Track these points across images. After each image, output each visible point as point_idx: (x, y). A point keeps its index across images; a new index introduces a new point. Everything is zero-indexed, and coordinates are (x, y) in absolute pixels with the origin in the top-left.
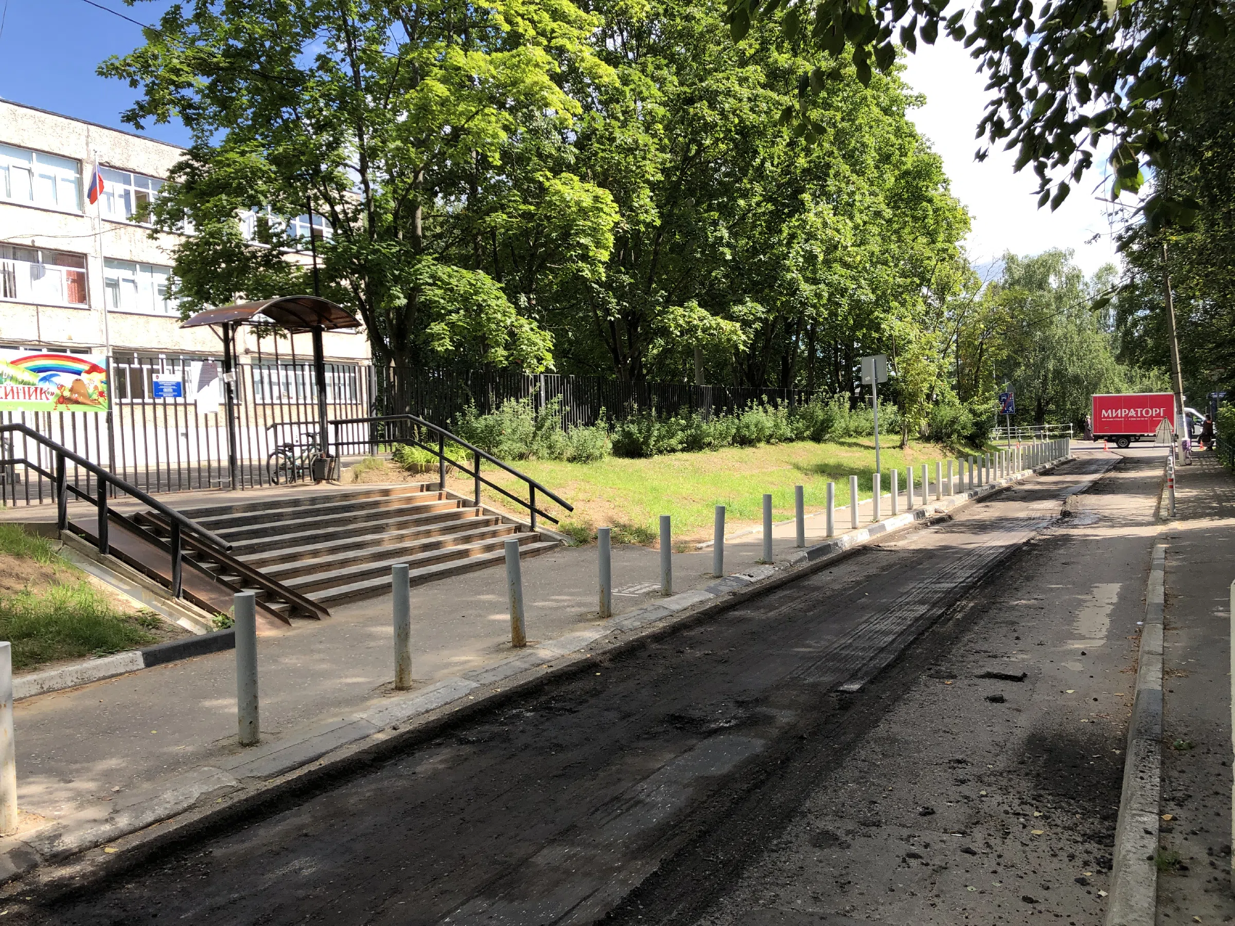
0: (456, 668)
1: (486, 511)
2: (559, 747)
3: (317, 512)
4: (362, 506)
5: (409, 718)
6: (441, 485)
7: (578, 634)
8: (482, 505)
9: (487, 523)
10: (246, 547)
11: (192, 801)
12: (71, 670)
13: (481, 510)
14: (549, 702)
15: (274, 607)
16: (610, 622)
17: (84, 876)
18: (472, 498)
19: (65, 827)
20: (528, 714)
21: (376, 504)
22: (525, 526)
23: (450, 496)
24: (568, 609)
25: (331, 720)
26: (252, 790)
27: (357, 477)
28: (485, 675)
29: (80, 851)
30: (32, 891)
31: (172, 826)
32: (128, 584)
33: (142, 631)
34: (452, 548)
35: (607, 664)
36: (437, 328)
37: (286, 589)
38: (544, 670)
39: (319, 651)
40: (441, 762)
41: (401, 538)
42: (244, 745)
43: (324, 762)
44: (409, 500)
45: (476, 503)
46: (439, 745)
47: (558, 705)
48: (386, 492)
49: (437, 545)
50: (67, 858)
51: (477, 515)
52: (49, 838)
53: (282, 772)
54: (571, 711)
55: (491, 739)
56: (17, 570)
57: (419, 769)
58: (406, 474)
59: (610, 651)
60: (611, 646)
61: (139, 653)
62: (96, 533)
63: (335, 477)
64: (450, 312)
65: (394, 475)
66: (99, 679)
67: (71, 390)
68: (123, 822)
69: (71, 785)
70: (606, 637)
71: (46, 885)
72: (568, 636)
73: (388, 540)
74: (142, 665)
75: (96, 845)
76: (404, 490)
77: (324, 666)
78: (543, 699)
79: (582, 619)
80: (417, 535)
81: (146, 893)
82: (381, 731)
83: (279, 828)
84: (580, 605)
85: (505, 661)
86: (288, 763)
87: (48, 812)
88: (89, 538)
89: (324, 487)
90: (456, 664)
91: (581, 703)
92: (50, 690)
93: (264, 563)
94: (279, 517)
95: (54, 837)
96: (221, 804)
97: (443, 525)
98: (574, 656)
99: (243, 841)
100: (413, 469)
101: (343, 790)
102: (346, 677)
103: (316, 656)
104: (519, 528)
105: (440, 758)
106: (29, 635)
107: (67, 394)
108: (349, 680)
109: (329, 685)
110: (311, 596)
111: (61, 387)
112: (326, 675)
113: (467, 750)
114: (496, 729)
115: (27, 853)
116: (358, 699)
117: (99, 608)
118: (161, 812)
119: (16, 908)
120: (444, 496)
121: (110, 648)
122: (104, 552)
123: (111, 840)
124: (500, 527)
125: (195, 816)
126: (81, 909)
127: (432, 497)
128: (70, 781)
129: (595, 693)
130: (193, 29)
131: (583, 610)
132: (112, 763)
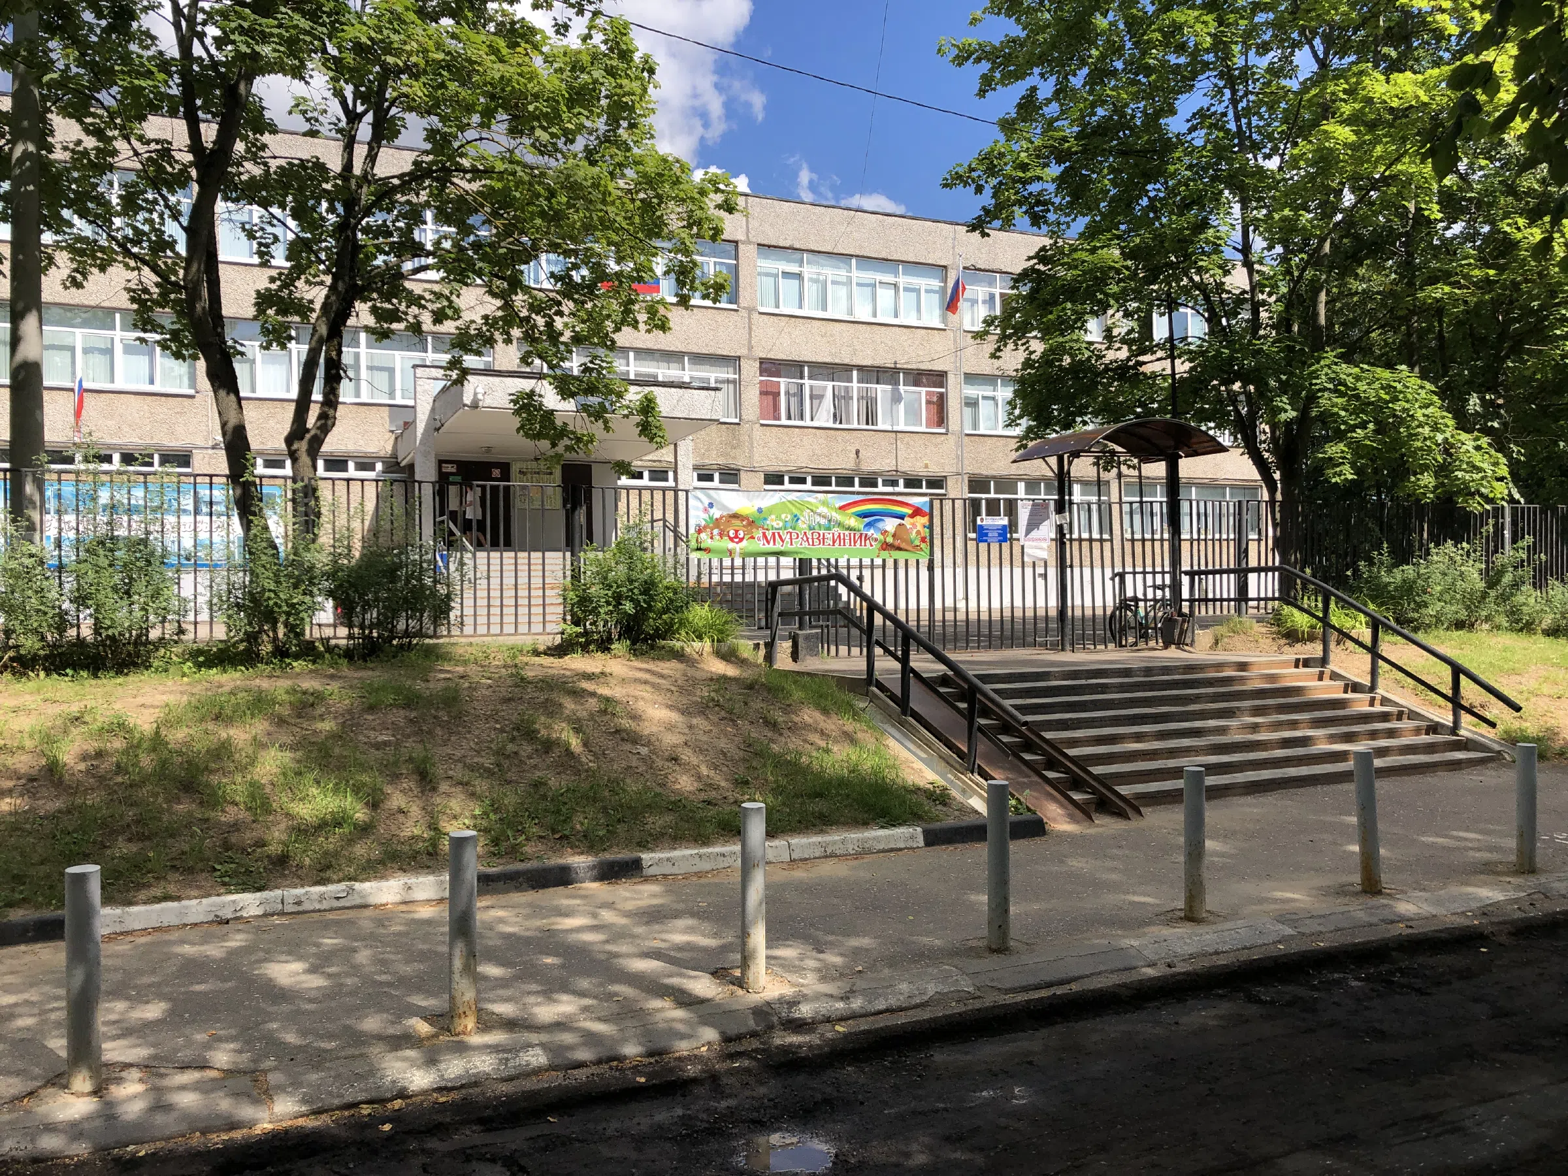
0: (1273, 907)
1: (1385, 701)
2: (1380, 1035)
3: (1152, 686)
4: (1210, 682)
5: (1191, 956)
6: (1324, 661)
7: (1470, 889)
8: (1381, 691)
9: (1385, 717)
10: (1058, 721)
11: (926, 998)
12: (853, 838)
13: (1378, 697)
14: (1393, 974)
15: (1077, 796)
16: (1531, 881)
17: (811, 1047)
18: (1366, 681)
19: (804, 996)
20: (1354, 983)
21: (1228, 681)
22: (1443, 726)
23: (1335, 676)
24: (1471, 853)
25: (1098, 941)
26: (990, 1000)
27: (1217, 642)
28: (1308, 922)
29: (813, 1023)
30: (764, 1050)
31: (901, 1019)
32: (925, 752)
33: (927, 805)
34: (1324, 747)
35: (1503, 939)
36: (1335, 449)
37: (1096, 778)
38: (1400, 929)
39: (1112, 858)
40: (1216, 1017)
41: (1255, 728)
42: (993, 951)
43: (1075, 987)
44: (1272, 678)
45: (1372, 688)
46: (1221, 997)
47: (1404, 981)
48: (1243, 666)
49: (1304, 741)
50: (800, 1026)
51: (1372, 704)
52: (788, 1003)
53: (1025, 989)
54: (1420, 992)
55: (1290, 1004)
56: (822, 725)
57: (1184, 1020)
58: (1283, 641)
59: (1512, 922)
60: (1518, 915)
61: (919, 829)
62: (898, 692)
63: (1188, 641)
64: (1353, 429)
65: (1266, 643)
66: (879, 851)
67: (894, 536)
68: (857, 1004)
69: (821, 956)
70: (1516, 901)
71: (777, 1047)
72: (1455, 889)
73: (1236, 729)
74: (922, 843)
75: (828, 1020)
76: (1271, 664)
77: (1114, 876)
78: (1384, 968)
79: (1488, 870)
80: (1278, 726)
81: (862, 1079)
82: (1152, 965)
83: (1008, 1048)
84: (1490, 849)
85: (1346, 908)
86: (1032, 980)
87: (794, 978)
88: (892, 697)
89: (1173, 654)
90: (1275, 901)
91: (1439, 984)
92: (833, 855)
93: (1074, 743)
94: (1104, 688)
95: (793, 1003)
96: (955, 1008)
97: (1318, 714)
98: (1453, 918)
99: (967, 1053)
100: (1293, 636)
101: (1089, 1024)
102: (1134, 893)
103: (1109, 864)
104: (1434, 728)
105: (1214, 1012)
106: (820, 795)
107: (890, 540)
108: (1137, 899)
109: (1111, 899)
110: (1124, 790)
111: (885, 533)
112: (1114, 887)
113: (1253, 1009)
114: (1302, 992)
115: (767, 1013)
116: (1135, 922)
117: (890, 775)
118: (893, 1002)
119: (746, 1063)
120: (1326, 676)
121: (892, 820)
122: (904, 713)
123: (842, 1019)
124: (1406, 724)
125: (925, 1015)
126: (801, 1079)
127: (1308, 677)
128: (822, 952)
129: (1466, 975)
130: (1053, 109)
131: (1495, 857)
132: (865, 942)
